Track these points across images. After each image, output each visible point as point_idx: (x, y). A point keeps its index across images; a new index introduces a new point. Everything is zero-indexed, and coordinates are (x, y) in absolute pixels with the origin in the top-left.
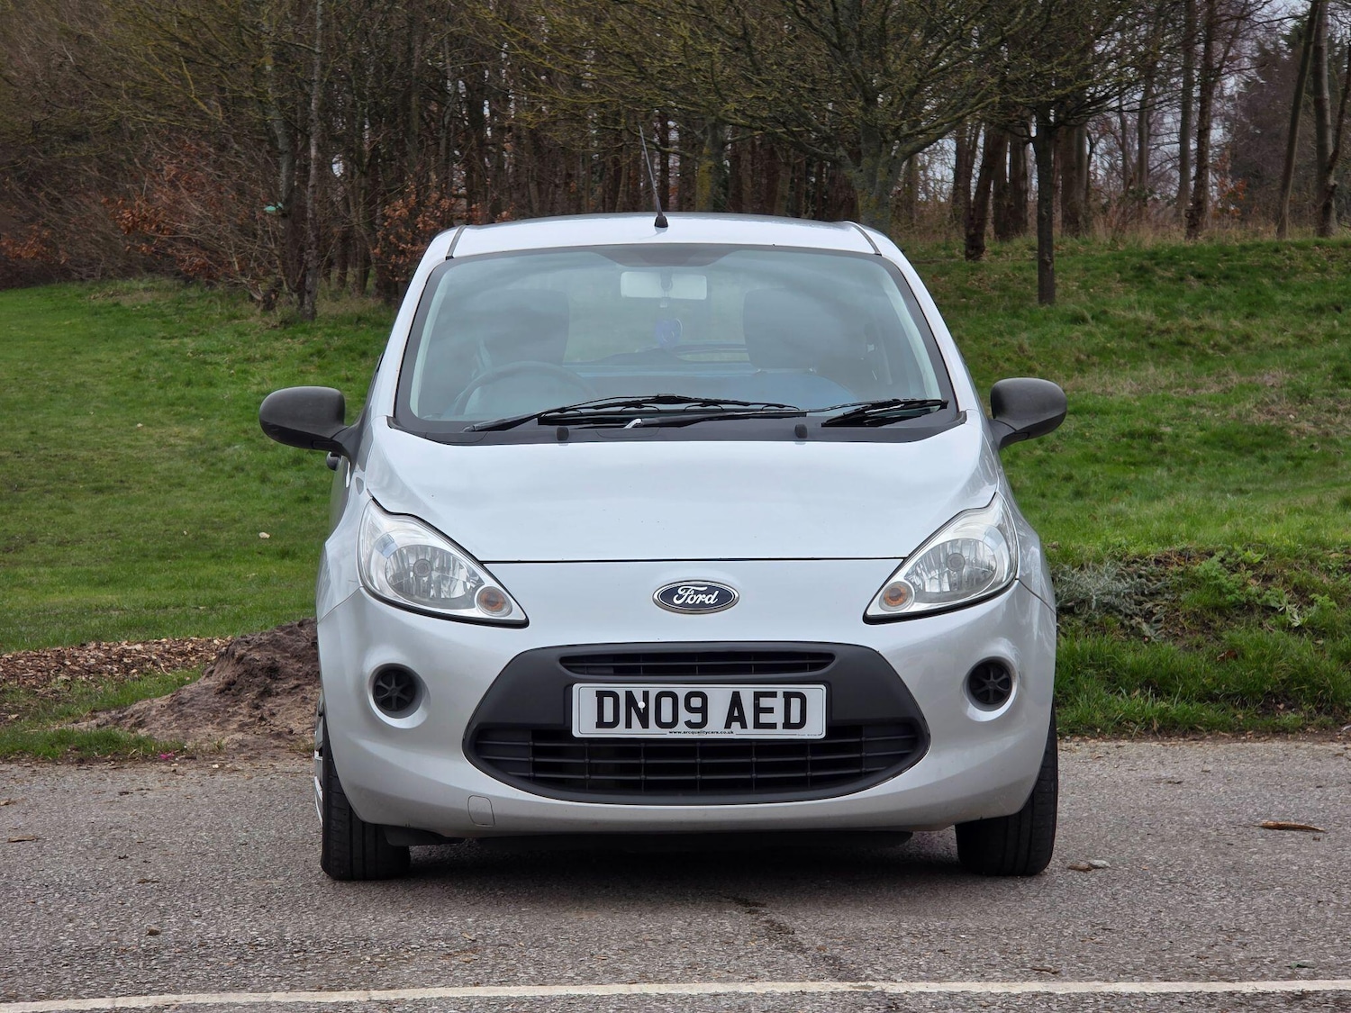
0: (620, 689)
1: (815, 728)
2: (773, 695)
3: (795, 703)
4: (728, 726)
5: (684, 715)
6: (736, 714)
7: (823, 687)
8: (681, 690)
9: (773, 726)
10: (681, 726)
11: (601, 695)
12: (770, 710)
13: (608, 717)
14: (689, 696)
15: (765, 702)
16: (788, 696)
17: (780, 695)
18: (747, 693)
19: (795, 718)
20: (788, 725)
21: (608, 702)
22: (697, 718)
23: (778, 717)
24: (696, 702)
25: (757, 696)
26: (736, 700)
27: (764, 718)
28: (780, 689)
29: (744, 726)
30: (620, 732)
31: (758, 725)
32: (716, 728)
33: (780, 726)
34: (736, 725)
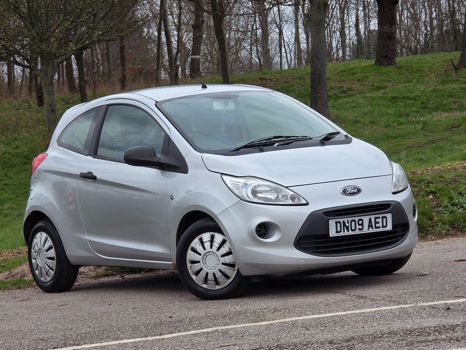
0: (341, 220)
1: (389, 227)
2: (379, 218)
3: (384, 219)
4: (369, 229)
5: (358, 227)
6: (370, 225)
7: (391, 214)
8: (357, 219)
9: (379, 227)
10: (357, 230)
11: (336, 223)
12: (378, 223)
13: (339, 230)
14: (359, 220)
15: (377, 220)
16: (383, 218)
17: (381, 218)
18: (373, 218)
19: (385, 225)
20: (383, 227)
21: (339, 224)
22: (361, 227)
23: (380, 225)
24: (360, 222)
25: (375, 218)
26: (370, 219)
27: (377, 225)
28: (381, 216)
29: (372, 228)
30: (342, 234)
31: (376, 228)
32: (366, 230)
33: (381, 227)
34: (370, 228)
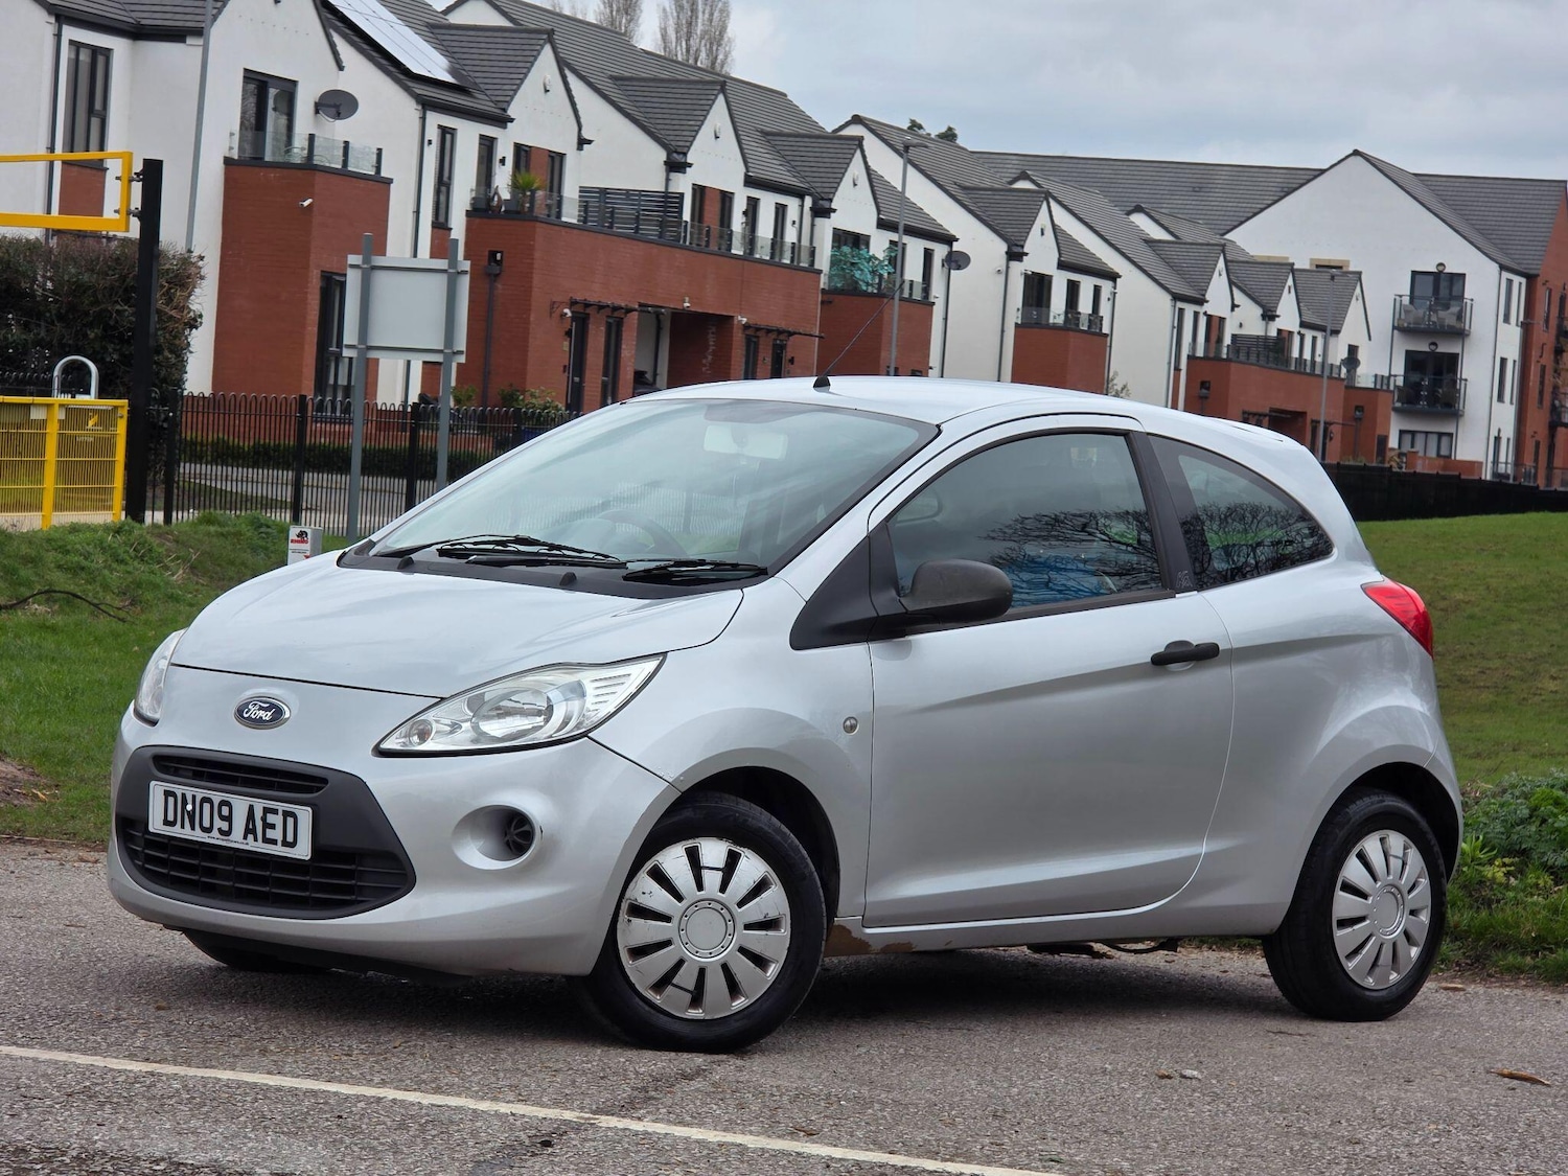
0: (179, 790)
1: (303, 851)
2: (275, 812)
3: (290, 821)
4: (245, 838)
5: (219, 823)
6: (251, 827)
7: (309, 809)
8: (217, 797)
9: (274, 842)
10: (215, 833)
11: (167, 794)
12: (273, 826)
13: (171, 818)
14: (223, 803)
15: (271, 818)
16: (286, 814)
17: (280, 813)
18: (259, 805)
19: (290, 838)
20: (285, 843)
21: (171, 800)
22: (225, 826)
23: (276, 834)
24: (225, 811)
25: (266, 811)
26: (251, 808)
27: (270, 834)
28: (281, 807)
29: (256, 840)
30: (176, 831)
31: (266, 840)
32: (237, 840)
33: (279, 843)
34: (250, 837)
